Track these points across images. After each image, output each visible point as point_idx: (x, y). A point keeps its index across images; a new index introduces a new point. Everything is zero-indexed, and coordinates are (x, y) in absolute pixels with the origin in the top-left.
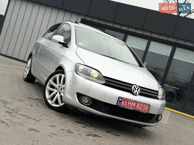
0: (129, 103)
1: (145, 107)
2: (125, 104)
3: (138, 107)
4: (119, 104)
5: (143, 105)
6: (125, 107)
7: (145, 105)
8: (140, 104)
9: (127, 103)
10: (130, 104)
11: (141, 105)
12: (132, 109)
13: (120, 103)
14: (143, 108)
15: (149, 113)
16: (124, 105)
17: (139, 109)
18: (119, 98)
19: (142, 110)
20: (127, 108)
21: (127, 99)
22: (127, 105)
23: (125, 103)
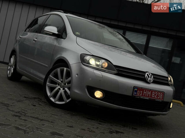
0: (144, 93)
1: (160, 95)
2: (141, 94)
3: (153, 95)
4: (134, 94)
5: (158, 93)
6: (141, 98)
7: (159, 93)
8: (155, 92)
9: (143, 93)
10: (146, 93)
11: (156, 94)
12: (147, 99)
13: (136, 93)
14: (158, 96)
15: (164, 101)
16: (139, 95)
17: (154, 98)
18: (135, 87)
19: (157, 98)
20: (143, 98)
21: (142, 88)
22: (142, 95)
23: (140, 92)
